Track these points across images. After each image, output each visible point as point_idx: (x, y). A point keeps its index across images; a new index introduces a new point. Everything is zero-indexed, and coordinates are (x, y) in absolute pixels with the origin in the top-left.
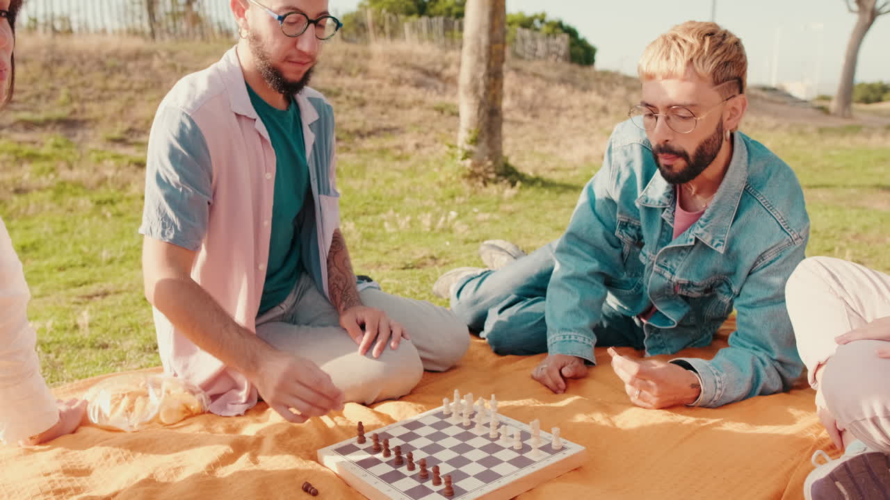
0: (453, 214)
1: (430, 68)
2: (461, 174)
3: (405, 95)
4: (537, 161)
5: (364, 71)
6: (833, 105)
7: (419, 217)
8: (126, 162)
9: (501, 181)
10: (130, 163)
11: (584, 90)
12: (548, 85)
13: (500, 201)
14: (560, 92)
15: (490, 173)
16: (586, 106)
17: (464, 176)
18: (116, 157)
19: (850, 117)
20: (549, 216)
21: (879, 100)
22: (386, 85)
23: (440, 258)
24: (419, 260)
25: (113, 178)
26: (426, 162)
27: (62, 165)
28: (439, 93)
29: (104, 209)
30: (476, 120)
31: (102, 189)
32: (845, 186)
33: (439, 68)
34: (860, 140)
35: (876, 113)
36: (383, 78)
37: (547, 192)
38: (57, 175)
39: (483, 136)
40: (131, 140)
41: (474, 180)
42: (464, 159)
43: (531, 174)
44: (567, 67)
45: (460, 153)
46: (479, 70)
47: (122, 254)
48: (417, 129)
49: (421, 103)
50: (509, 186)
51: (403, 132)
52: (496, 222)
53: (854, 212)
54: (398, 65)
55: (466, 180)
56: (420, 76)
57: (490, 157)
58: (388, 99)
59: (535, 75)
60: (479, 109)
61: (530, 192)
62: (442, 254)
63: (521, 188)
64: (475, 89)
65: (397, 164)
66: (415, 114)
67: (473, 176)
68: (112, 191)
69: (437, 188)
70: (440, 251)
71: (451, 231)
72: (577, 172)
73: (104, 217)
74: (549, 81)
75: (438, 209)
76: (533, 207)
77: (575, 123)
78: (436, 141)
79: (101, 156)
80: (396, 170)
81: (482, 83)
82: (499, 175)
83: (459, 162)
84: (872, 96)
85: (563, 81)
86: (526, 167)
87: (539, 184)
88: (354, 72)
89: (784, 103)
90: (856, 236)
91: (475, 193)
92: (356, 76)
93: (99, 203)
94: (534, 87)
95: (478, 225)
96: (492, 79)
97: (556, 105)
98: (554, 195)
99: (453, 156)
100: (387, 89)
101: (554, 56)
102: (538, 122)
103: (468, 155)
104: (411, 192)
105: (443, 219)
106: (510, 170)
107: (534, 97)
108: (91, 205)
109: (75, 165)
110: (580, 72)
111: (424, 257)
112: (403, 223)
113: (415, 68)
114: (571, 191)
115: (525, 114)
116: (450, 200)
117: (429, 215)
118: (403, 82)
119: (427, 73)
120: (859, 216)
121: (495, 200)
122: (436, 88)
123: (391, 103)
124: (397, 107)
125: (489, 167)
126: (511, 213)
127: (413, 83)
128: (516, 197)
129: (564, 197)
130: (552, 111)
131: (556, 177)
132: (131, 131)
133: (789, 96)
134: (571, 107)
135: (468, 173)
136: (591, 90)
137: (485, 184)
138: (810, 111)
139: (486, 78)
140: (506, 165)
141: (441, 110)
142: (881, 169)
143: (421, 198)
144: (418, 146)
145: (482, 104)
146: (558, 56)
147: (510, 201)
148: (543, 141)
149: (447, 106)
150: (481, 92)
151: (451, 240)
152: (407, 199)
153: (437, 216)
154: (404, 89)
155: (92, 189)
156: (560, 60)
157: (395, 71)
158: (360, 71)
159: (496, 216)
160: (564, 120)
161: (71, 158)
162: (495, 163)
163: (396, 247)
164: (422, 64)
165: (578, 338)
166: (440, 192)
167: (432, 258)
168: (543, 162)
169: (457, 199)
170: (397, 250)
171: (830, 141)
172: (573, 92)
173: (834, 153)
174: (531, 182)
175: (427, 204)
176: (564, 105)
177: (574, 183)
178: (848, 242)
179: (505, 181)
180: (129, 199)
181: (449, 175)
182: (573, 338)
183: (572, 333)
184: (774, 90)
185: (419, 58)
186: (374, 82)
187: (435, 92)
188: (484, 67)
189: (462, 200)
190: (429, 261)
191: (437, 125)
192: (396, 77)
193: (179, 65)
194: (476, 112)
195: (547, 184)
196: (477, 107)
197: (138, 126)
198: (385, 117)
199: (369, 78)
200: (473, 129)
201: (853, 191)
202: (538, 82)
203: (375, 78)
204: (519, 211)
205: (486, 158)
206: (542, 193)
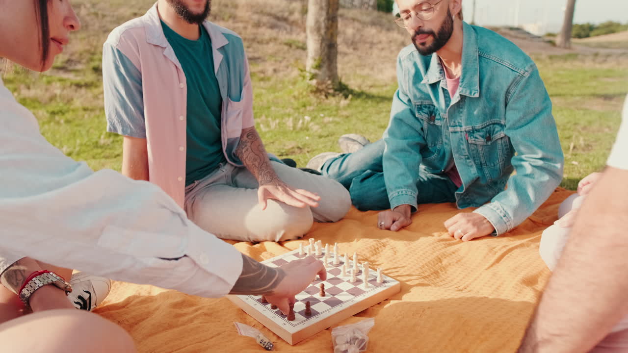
0: (307, 118)
1: (280, 15)
2: (309, 89)
3: (264, 35)
4: (359, 81)
5: (233, 17)
6: (558, 40)
7: (284, 121)
8: (68, 84)
9: (338, 94)
10: (71, 84)
11: (388, 30)
12: (363, 27)
13: (338, 109)
14: (372, 31)
15: (330, 89)
16: (391, 42)
17: (312, 92)
18: (61, 80)
19: (570, 48)
20: (373, 118)
21: (587, 36)
22: (250, 27)
23: (304, 149)
24: (290, 149)
25: (60, 96)
26: (282, 82)
27: (22, 86)
28: (287, 33)
29: (57, 118)
30: (320, 52)
31: (53, 104)
32: (572, 95)
33: (286, 14)
34: (578, 64)
35: (587, 45)
36: (247, 22)
37: (370, 102)
38: (19, 94)
39: (324, 62)
40: (71, 68)
41: (318, 94)
42: (311, 79)
43: (357, 89)
44: (376, 13)
45: (308, 75)
46: (321, 15)
47: (77, 149)
48: (273, 59)
49: (275, 39)
50: (343, 98)
51: (264, 61)
52: (337, 123)
53: (582, 112)
54: (257, 13)
55: (313, 94)
56: (273, 21)
57: (330, 77)
58: (252, 37)
59: (354, 19)
60: (321, 44)
61: (358, 102)
62: (305, 145)
63: (352, 99)
64: (318, 29)
65: (262, 83)
66: (271, 48)
67: (317, 91)
68: (61, 104)
69: (293, 100)
70: (303, 144)
71: (307, 130)
72: (388, 88)
73: (58, 123)
74: (364, 24)
75: (296, 114)
76: (361, 112)
77: (383, 54)
78: (287, 67)
79: (49, 79)
80: (263, 88)
81: (323, 25)
82: (336, 90)
83: (307, 81)
84: (583, 33)
85: (373, 24)
86: (353, 84)
87: (364, 97)
88: (226, 17)
89: (524, 39)
90: (584, 128)
91: (320, 103)
92: (227, 21)
93: (53, 113)
94: (354, 28)
95: (325, 126)
96: (330, 22)
97: (369, 40)
98: (374, 104)
99: (304, 77)
100: (251, 30)
101: (366, 6)
102: (359, 53)
103: (313, 77)
104: (276, 104)
105: (301, 122)
106: (344, 87)
107: (354, 35)
108: (47, 115)
109: (31, 86)
110: (385, 17)
111: (293, 148)
112: (273, 125)
113: (270, 14)
114: (386, 101)
115: (348, 47)
116: (303, 108)
117: (291, 119)
118: (262, 25)
119: (278, 18)
120: (584, 114)
121: (335, 108)
122: (286, 29)
123: (254, 40)
124: (258, 42)
125: (329, 85)
126: (347, 117)
127: (268, 25)
128: (349, 105)
129: (381, 105)
130: (368, 46)
131: (374, 91)
132: (69, 61)
133: (528, 33)
134: (380, 42)
135: (314, 89)
136: (393, 29)
137: (326, 97)
138: (543, 44)
139: (326, 21)
140: (340, 83)
141: (290, 45)
142: (594, 84)
143: (283, 107)
144: (275, 71)
145: (323, 40)
146: (369, 6)
147: (345, 108)
148: (362, 66)
149: (294, 42)
150: (323, 31)
151: (309, 136)
152: (273, 108)
153: (296, 120)
154: (262, 30)
155: (46, 104)
156: (370, 9)
157: (256, 17)
158: (230, 17)
159: (337, 119)
160: (375, 52)
161: (28, 81)
162: (333, 82)
163: (272, 141)
164: (274, 11)
165: (408, 192)
166: (296, 104)
167: (298, 148)
168: (363, 81)
169: (308, 108)
170: (273, 143)
171: (558, 65)
172: (381, 32)
173: (561, 72)
174: (359, 95)
175: (287, 111)
176: (375, 41)
177: (388, 96)
178: (579, 132)
179: (341, 95)
180: (73, 110)
181: (301, 91)
182: (404, 193)
183: (403, 190)
184: (518, 29)
185: (272, 8)
186: (241, 25)
187: (285, 32)
188: (324, 13)
189: (311, 108)
190: (296, 150)
191: (287, 55)
192: (256, 22)
193: (100, 13)
194: (319, 46)
195: (369, 97)
196: (320, 42)
197: (74, 58)
198: (250, 50)
199: (237, 22)
200: (317, 58)
201: (578, 98)
202: (357, 25)
203: (242, 22)
204: (352, 115)
205: (327, 79)
206: (367, 102)
